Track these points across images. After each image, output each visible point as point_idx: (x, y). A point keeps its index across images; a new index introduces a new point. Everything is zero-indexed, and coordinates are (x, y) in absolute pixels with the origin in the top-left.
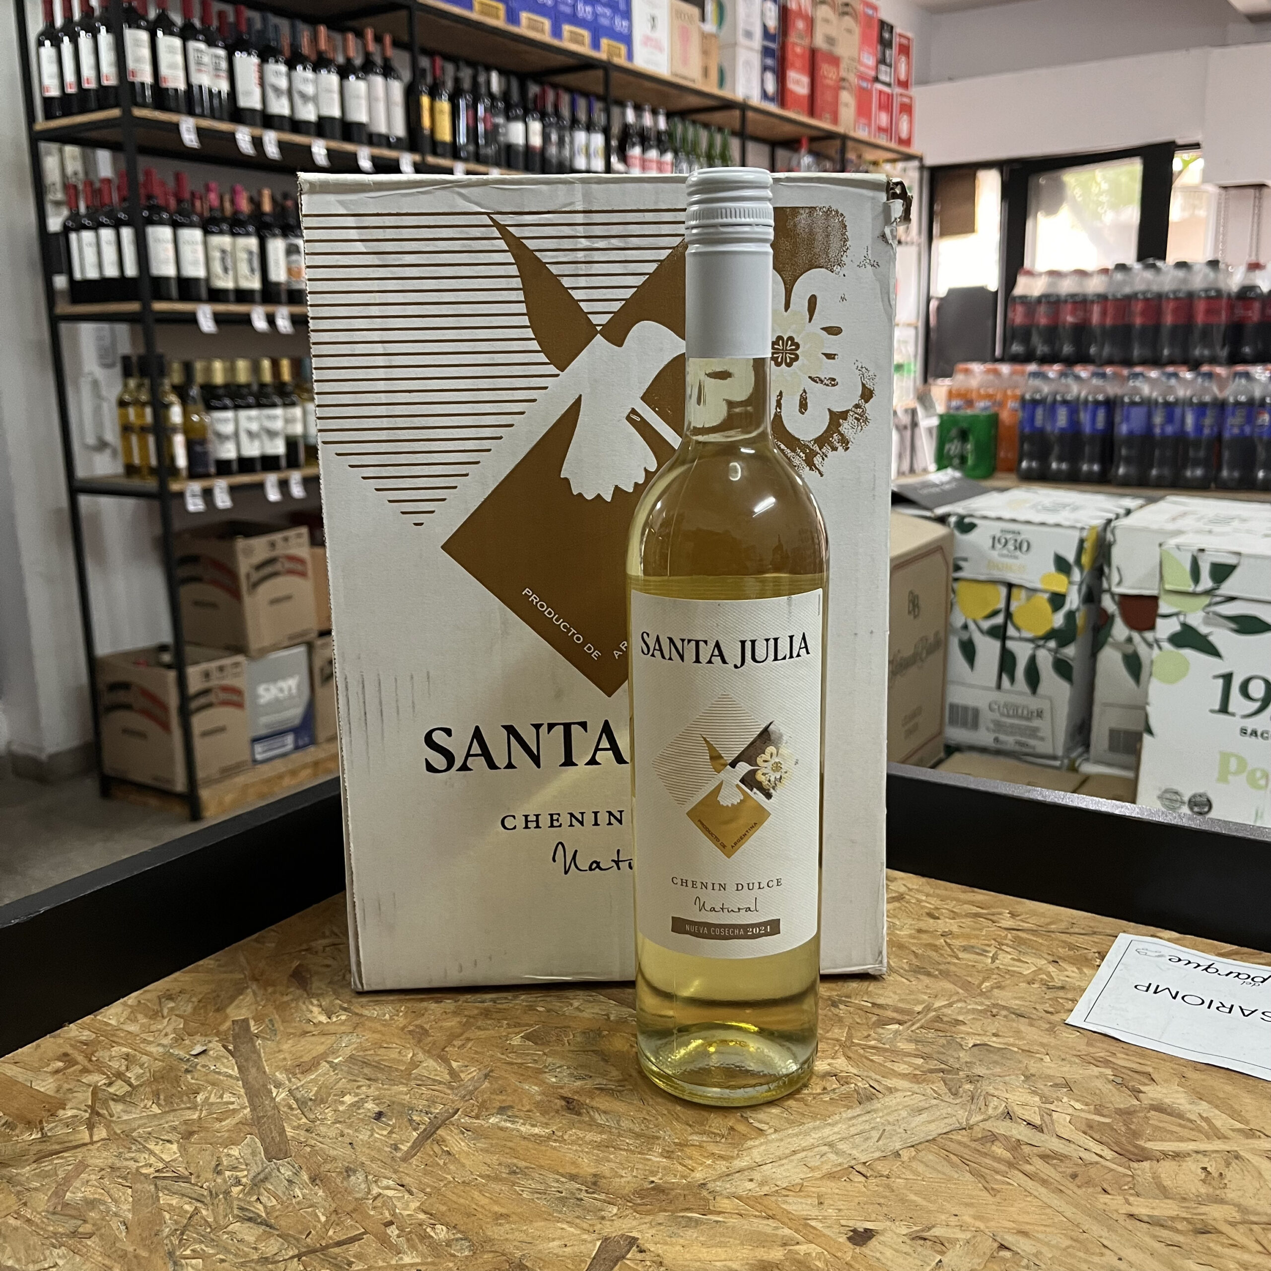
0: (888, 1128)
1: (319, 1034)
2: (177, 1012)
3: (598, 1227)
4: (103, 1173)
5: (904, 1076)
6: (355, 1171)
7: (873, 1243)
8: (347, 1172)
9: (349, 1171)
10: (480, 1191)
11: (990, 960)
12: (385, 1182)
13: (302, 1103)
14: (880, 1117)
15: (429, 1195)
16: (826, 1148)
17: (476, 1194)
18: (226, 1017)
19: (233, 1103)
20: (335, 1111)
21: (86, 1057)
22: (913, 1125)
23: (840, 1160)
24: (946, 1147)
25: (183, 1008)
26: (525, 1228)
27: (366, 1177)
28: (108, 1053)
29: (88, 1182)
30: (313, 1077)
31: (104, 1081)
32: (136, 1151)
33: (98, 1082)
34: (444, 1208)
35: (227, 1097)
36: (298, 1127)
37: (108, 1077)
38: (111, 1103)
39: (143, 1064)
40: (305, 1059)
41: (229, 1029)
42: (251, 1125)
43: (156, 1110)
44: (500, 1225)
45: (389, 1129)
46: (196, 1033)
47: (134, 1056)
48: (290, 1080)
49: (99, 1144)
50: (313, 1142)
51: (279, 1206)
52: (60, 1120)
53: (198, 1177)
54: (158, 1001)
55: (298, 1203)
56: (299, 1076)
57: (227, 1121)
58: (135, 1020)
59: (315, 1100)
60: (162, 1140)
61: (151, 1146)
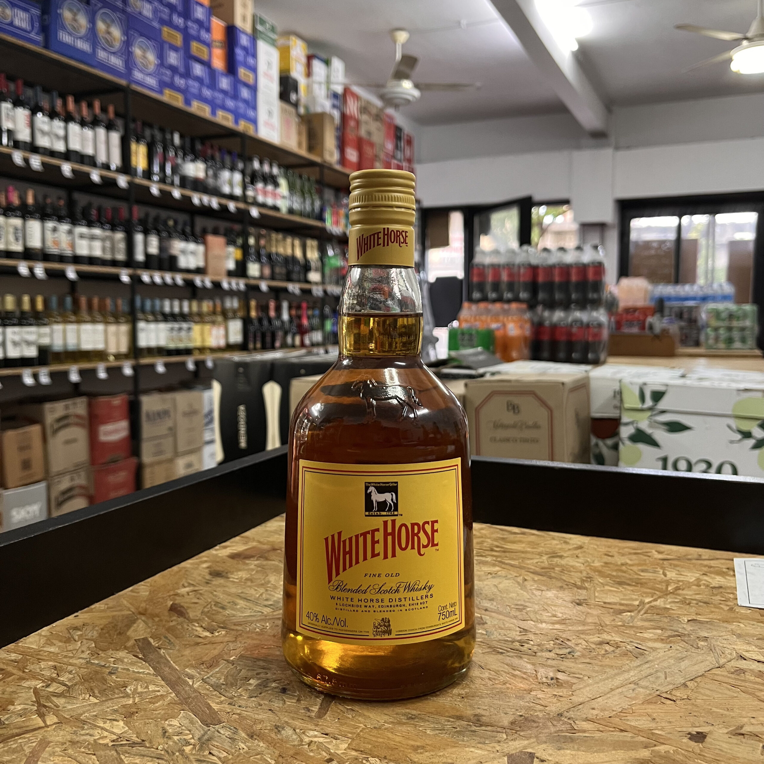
0: (667, 670)
1: (209, 643)
2: (87, 637)
3: (498, 748)
4: (65, 746)
5: (655, 640)
6: (283, 728)
7: (708, 739)
8: (276, 728)
9: (278, 728)
10: (392, 733)
11: (663, 576)
12: (312, 733)
13: (216, 687)
14: (658, 665)
15: (353, 739)
16: (632, 686)
17: (390, 735)
18: (128, 638)
19: (159, 691)
20: (246, 690)
21: (20, 670)
22: (683, 667)
23: (648, 692)
24: (715, 678)
25: (90, 634)
26: (441, 754)
27: (295, 730)
28: (38, 666)
29: (54, 753)
30: (217, 670)
31: (41, 685)
32: (88, 729)
33: (37, 685)
34: (370, 746)
35: (151, 688)
36: (221, 702)
37: (43, 682)
38: (55, 699)
39: (71, 671)
40: (205, 659)
41: (134, 645)
42: (181, 704)
43: (93, 700)
44: (421, 753)
45: (297, 698)
46: (109, 649)
47: (61, 667)
48: (200, 674)
49: (54, 726)
50: (238, 712)
51: (230, 757)
52: (12, 712)
53: (151, 742)
54: (66, 631)
55: (247, 753)
56: (206, 670)
57: (159, 704)
58: (52, 644)
59: (227, 684)
60: (108, 719)
61: (102, 725)
